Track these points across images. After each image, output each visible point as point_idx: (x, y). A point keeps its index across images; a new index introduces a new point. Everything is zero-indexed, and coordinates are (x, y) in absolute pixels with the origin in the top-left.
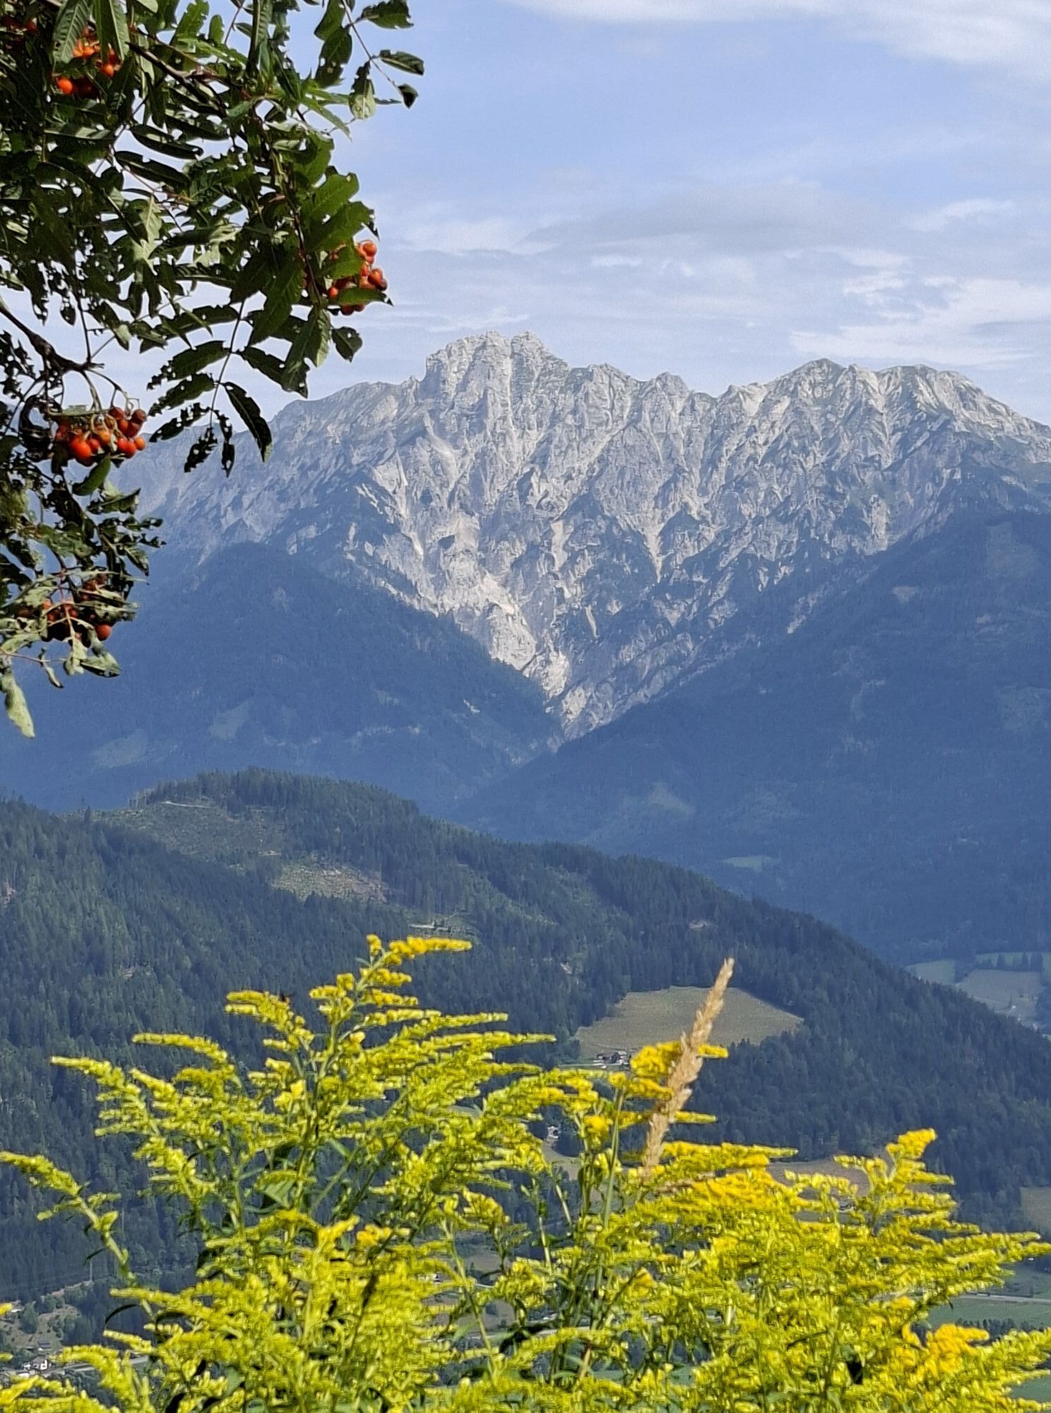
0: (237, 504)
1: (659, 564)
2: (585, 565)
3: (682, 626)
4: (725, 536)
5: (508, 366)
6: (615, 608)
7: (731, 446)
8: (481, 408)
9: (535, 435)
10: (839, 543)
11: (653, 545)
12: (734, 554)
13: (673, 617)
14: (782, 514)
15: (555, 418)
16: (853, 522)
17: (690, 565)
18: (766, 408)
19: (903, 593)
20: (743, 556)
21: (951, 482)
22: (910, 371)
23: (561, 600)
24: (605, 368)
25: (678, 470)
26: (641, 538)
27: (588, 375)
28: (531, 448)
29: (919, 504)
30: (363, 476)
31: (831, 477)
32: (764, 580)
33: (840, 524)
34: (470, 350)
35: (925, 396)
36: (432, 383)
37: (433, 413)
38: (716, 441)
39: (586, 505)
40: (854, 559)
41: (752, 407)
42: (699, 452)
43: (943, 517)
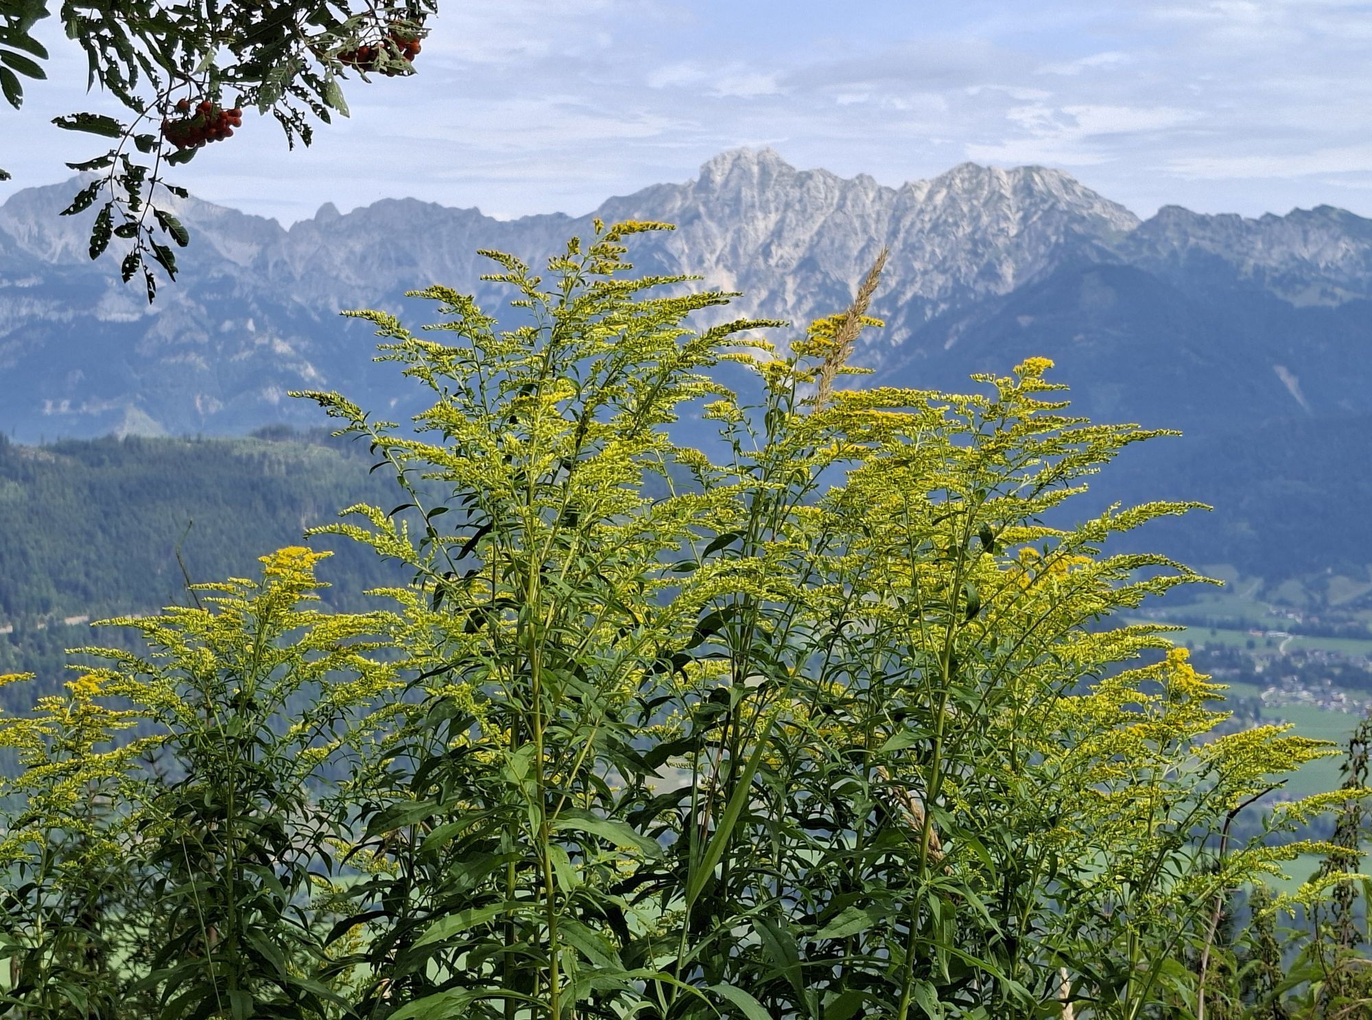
2: (808, 305)
3: (873, 345)
4: (903, 283)
5: (755, 171)
7: (906, 222)
8: (737, 199)
9: (774, 217)
10: (980, 287)
11: (853, 289)
12: (909, 295)
14: (941, 268)
15: (788, 205)
16: (990, 273)
17: (880, 303)
18: (930, 196)
19: (1024, 321)
20: (915, 298)
21: (1057, 245)
22: (1030, 169)
23: (792, 328)
24: (825, 174)
25: (871, 239)
26: (845, 286)
27: (809, 176)
28: (771, 225)
29: (1035, 261)
30: (660, 247)
31: (975, 243)
32: (929, 313)
33: (981, 274)
34: (729, 160)
35: (1039, 185)
36: (705, 183)
37: (705, 204)
38: (896, 220)
39: (808, 264)
40: (990, 298)
41: (921, 196)
42: (885, 227)
43: (1051, 269)
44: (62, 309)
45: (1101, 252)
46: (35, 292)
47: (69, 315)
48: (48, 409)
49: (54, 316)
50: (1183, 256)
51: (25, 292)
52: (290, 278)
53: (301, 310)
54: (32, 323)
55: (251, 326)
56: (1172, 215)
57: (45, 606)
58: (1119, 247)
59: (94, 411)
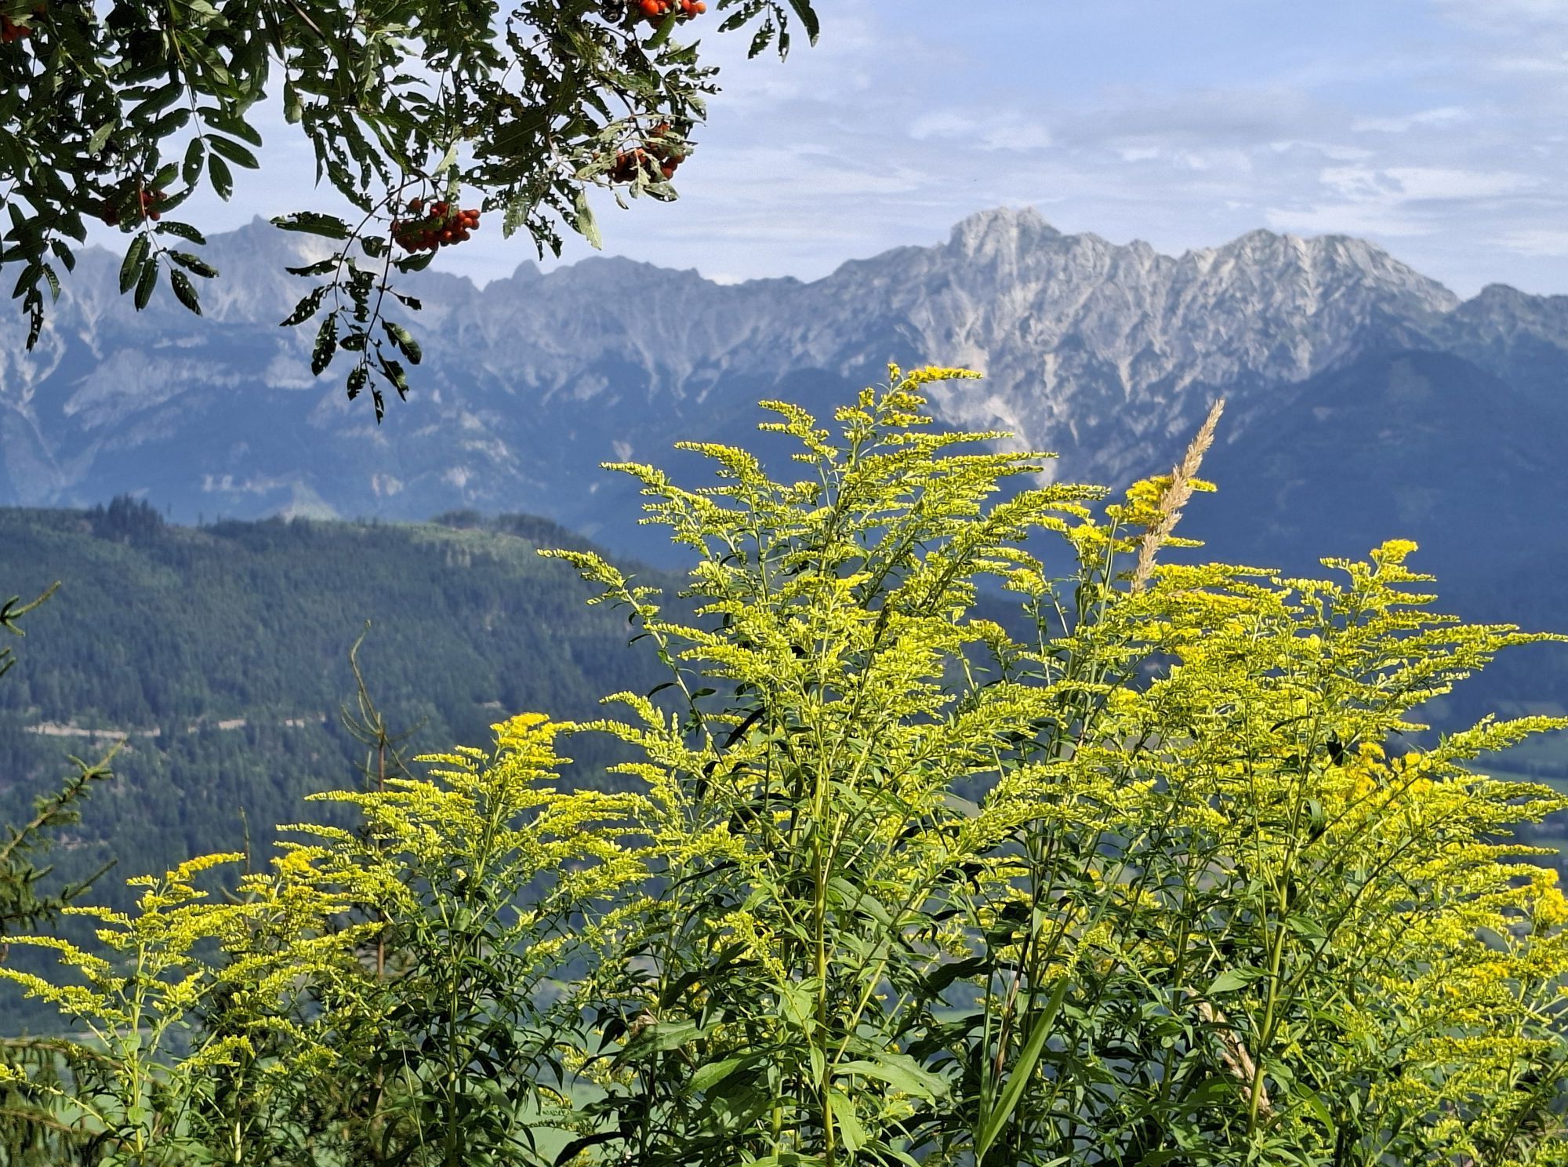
0: (804, 338)
1: (1128, 387)
2: (1071, 388)
3: (1145, 436)
4: (1181, 367)
5: (1014, 232)
6: (1093, 422)
7: (1187, 296)
8: (993, 265)
9: (1034, 287)
10: (1271, 373)
11: (1124, 372)
12: (1187, 380)
13: (1139, 428)
14: (1227, 350)
15: (1050, 275)
16: (1283, 357)
17: (1153, 389)
18: (1216, 267)
19: (1322, 413)
20: (1195, 383)
21: (1362, 327)
22: (1333, 239)
23: (1051, 414)
24: (1095, 239)
25: (1145, 315)
26: (1114, 368)
27: (1076, 240)
28: (1031, 297)
29: (1336, 343)
30: (902, 318)
31: (1266, 322)
32: (1210, 401)
33: (1273, 357)
34: (985, 220)
35: (1343, 257)
36: (955, 246)
37: (956, 270)
38: (1175, 293)
39: (1073, 342)
40: (1282, 386)
41: (1205, 266)
42: (1162, 301)
43: (1354, 354)
44: (227, 373)
45: (1412, 335)
46: (198, 353)
47: (235, 380)
48: (208, 485)
49: (219, 381)
50: (1510, 342)
51: (186, 352)
52: (481, 345)
53: (493, 380)
54: (193, 387)
55: (436, 396)
56: (1498, 296)
57: (198, 707)
58: (1434, 331)
59: (259, 489)
